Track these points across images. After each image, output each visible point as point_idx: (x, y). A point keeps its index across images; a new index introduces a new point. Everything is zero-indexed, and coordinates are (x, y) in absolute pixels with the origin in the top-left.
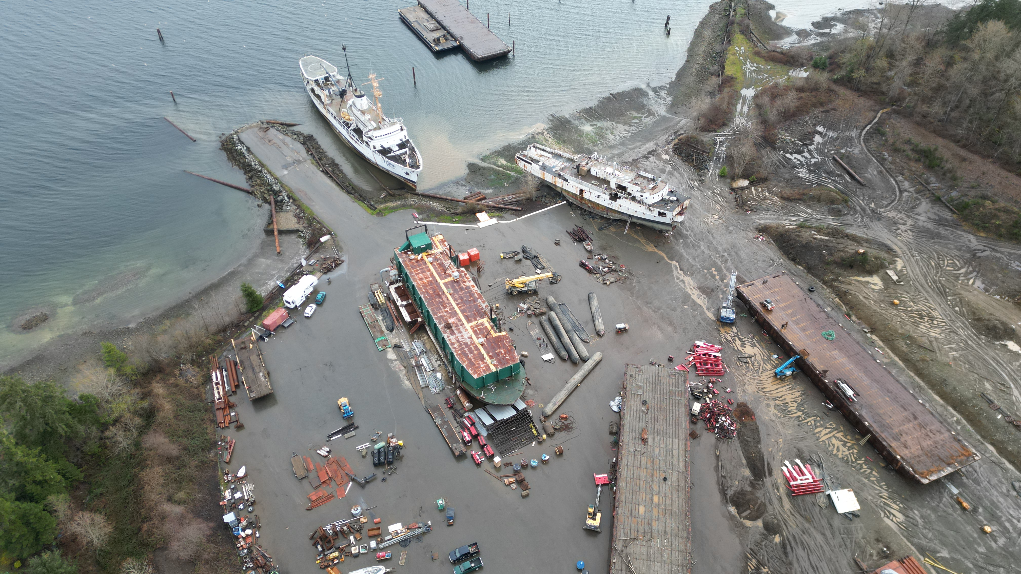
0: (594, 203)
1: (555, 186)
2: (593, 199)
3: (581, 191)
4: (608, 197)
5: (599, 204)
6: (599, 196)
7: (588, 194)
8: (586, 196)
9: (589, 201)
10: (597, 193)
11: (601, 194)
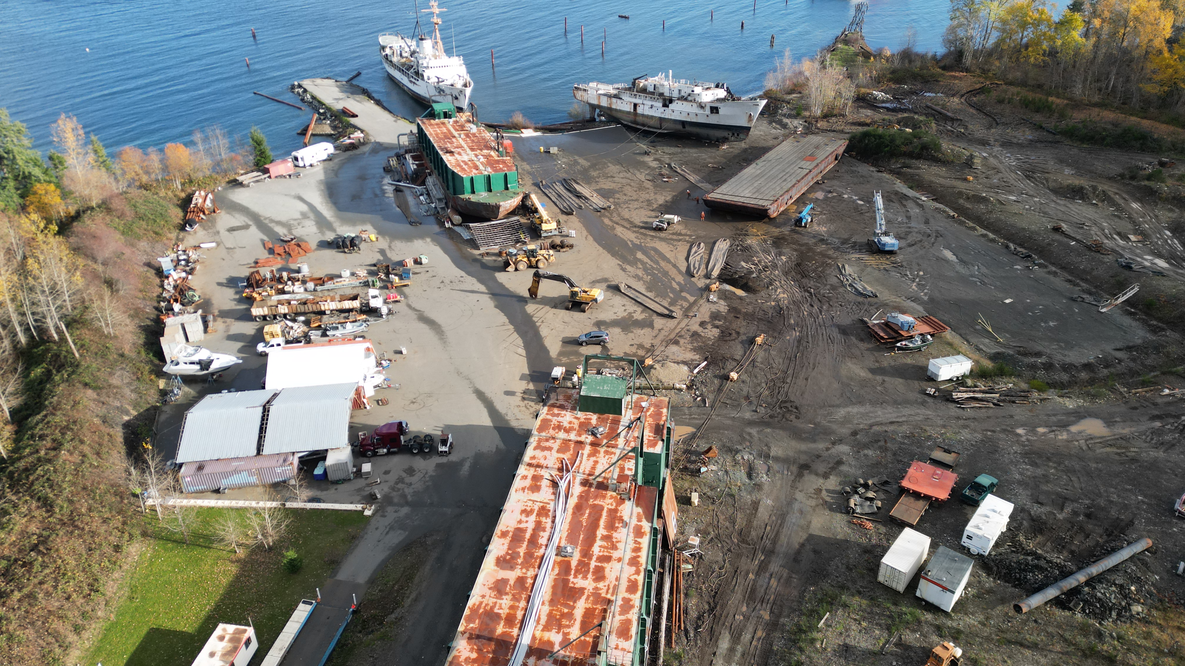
0: (647, 117)
1: (610, 109)
2: (648, 112)
3: (635, 105)
4: (661, 105)
5: (652, 117)
6: (652, 107)
7: (642, 106)
8: (640, 110)
9: (643, 115)
10: (650, 103)
11: (654, 103)
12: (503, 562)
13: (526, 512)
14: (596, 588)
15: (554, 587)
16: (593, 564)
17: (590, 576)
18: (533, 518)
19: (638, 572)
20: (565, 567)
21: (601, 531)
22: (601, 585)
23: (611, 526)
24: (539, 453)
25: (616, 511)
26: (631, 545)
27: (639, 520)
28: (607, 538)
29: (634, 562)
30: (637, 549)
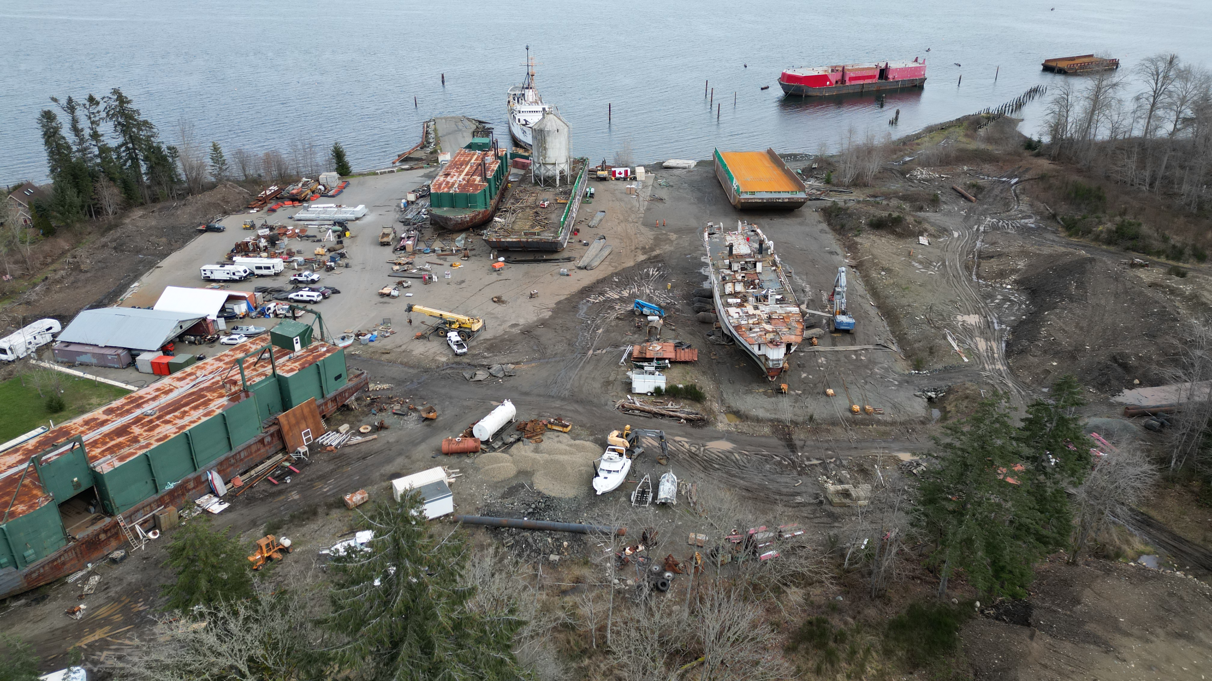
12: (110, 411)
13: (158, 390)
14: (141, 435)
15: (117, 429)
16: (157, 422)
17: (146, 428)
18: (157, 393)
19: (175, 433)
20: (137, 421)
21: (186, 409)
22: (145, 434)
23: (196, 408)
24: (213, 362)
25: (210, 400)
26: (195, 419)
27: (218, 408)
28: (185, 412)
29: (183, 427)
30: (194, 422)
